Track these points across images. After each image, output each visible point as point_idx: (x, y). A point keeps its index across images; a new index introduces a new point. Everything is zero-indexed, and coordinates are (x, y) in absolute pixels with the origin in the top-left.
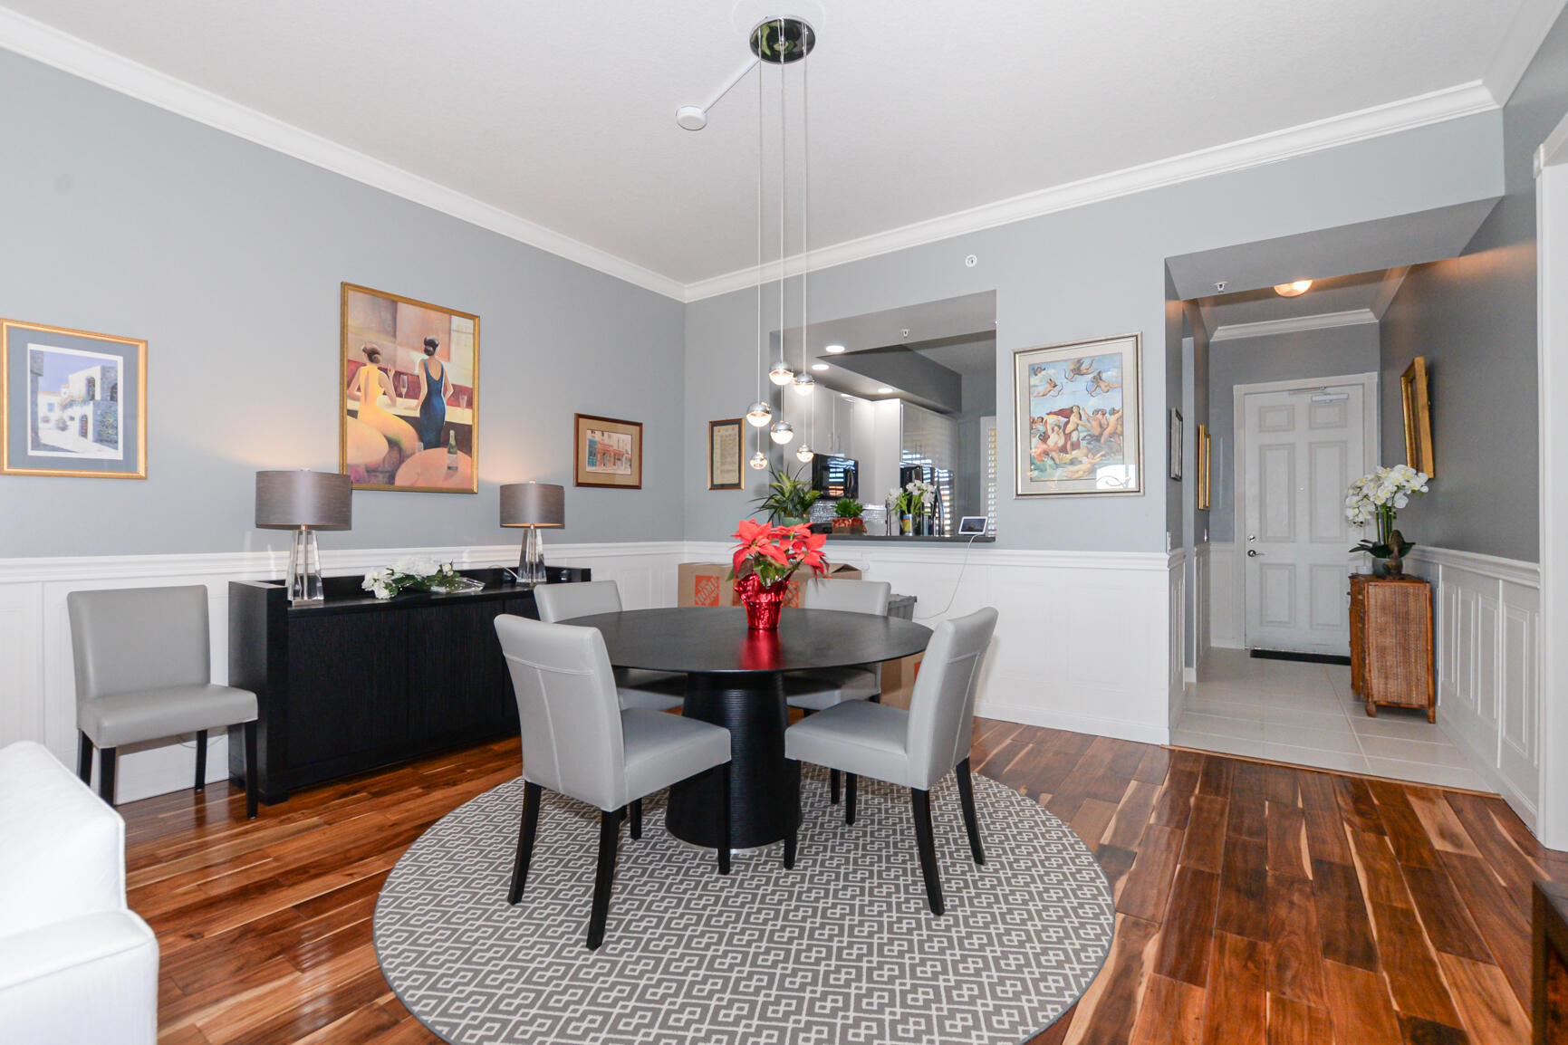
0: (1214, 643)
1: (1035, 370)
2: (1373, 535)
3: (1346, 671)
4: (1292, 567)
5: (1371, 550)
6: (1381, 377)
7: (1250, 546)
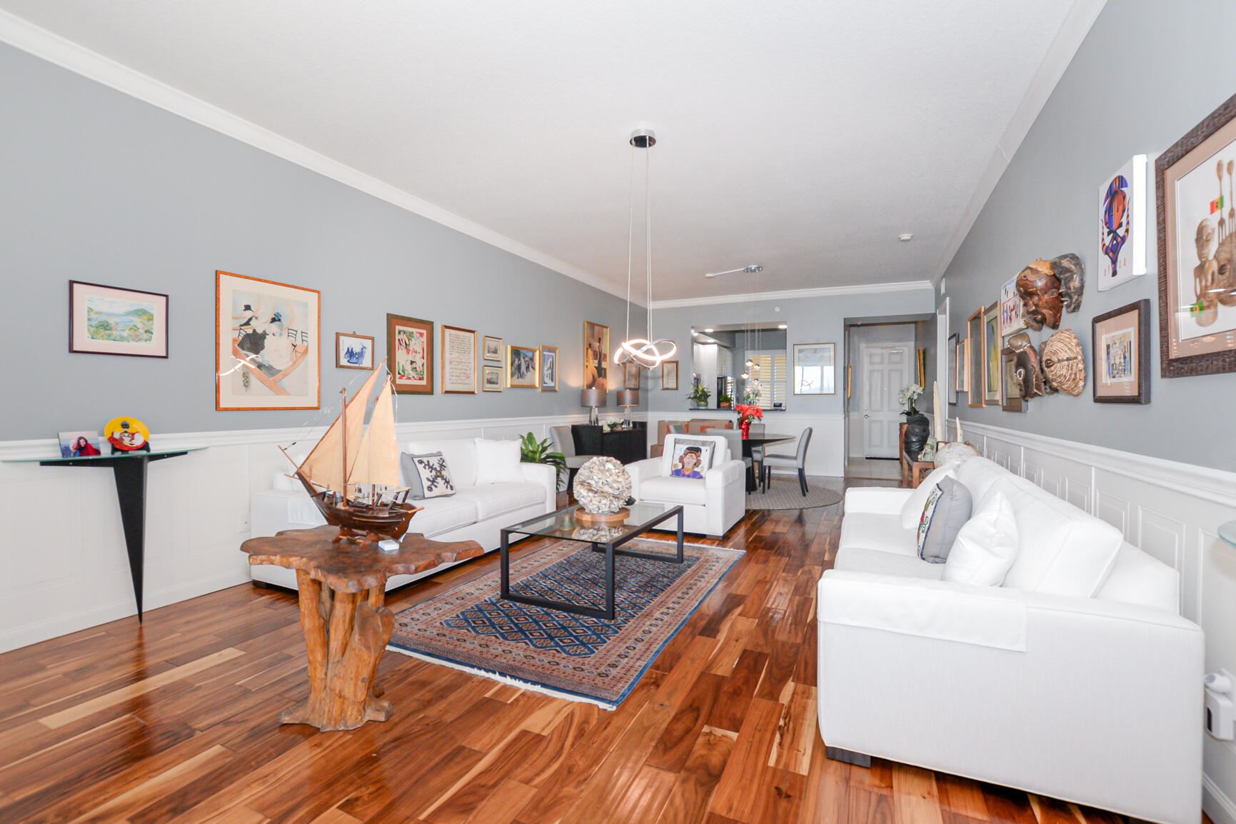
0: (851, 455)
1: (800, 351)
2: (906, 408)
3: (898, 462)
4: (881, 421)
5: (906, 414)
6: (915, 344)
7: (867, 413)
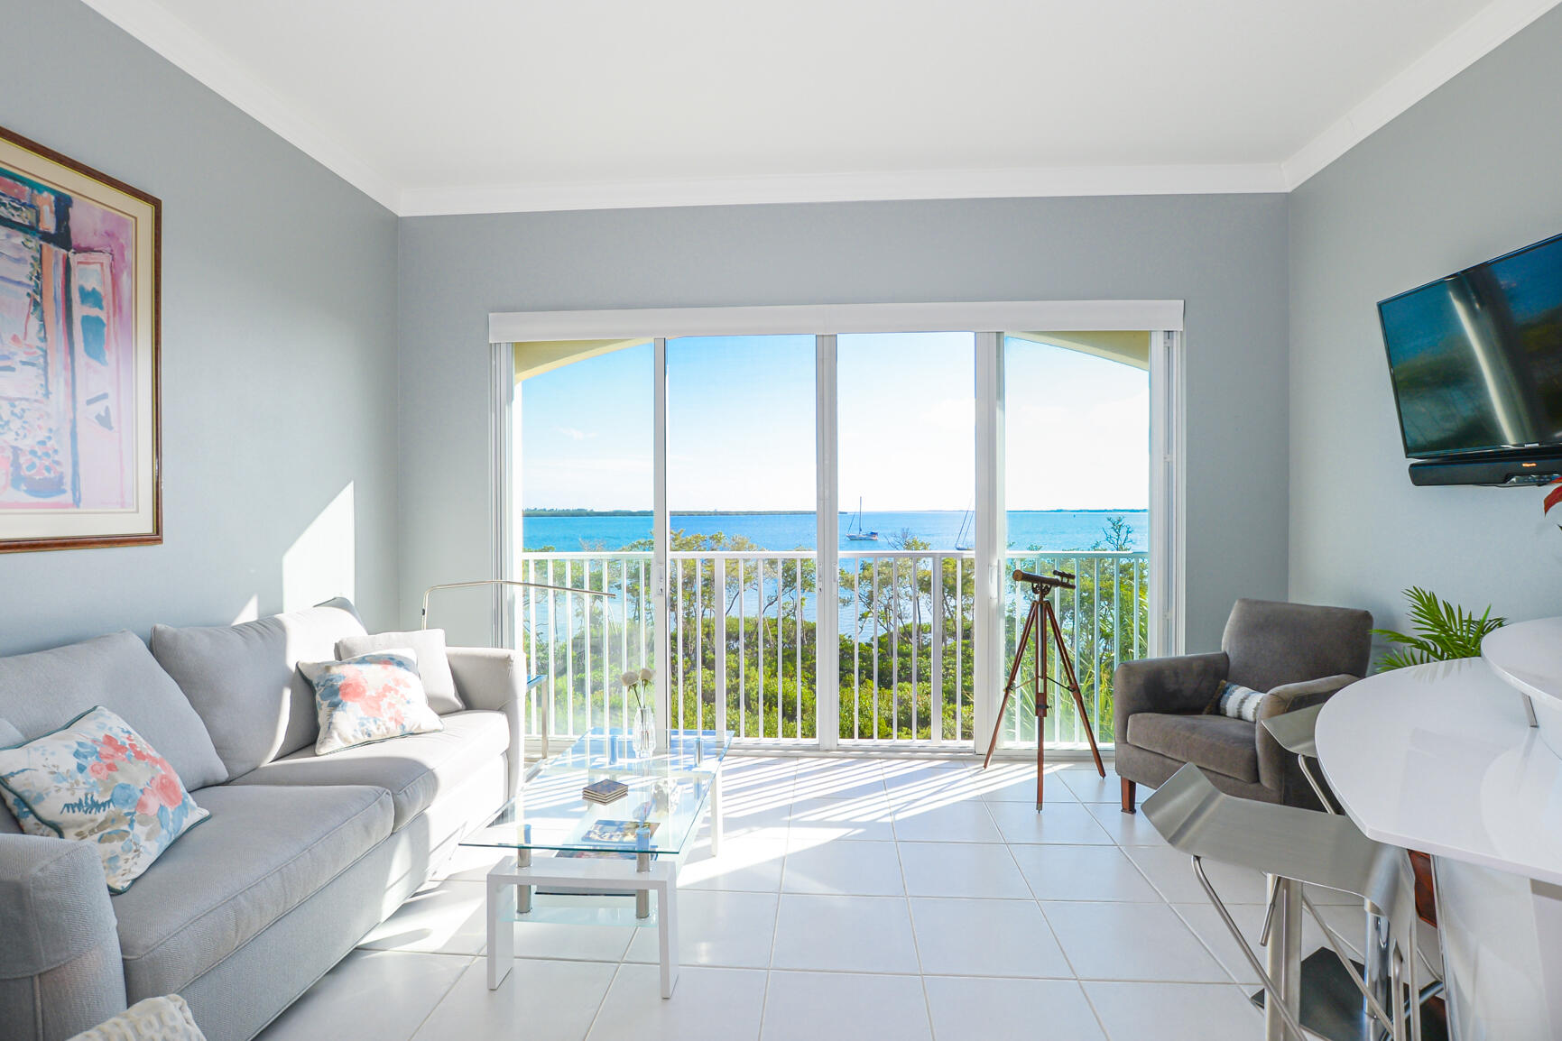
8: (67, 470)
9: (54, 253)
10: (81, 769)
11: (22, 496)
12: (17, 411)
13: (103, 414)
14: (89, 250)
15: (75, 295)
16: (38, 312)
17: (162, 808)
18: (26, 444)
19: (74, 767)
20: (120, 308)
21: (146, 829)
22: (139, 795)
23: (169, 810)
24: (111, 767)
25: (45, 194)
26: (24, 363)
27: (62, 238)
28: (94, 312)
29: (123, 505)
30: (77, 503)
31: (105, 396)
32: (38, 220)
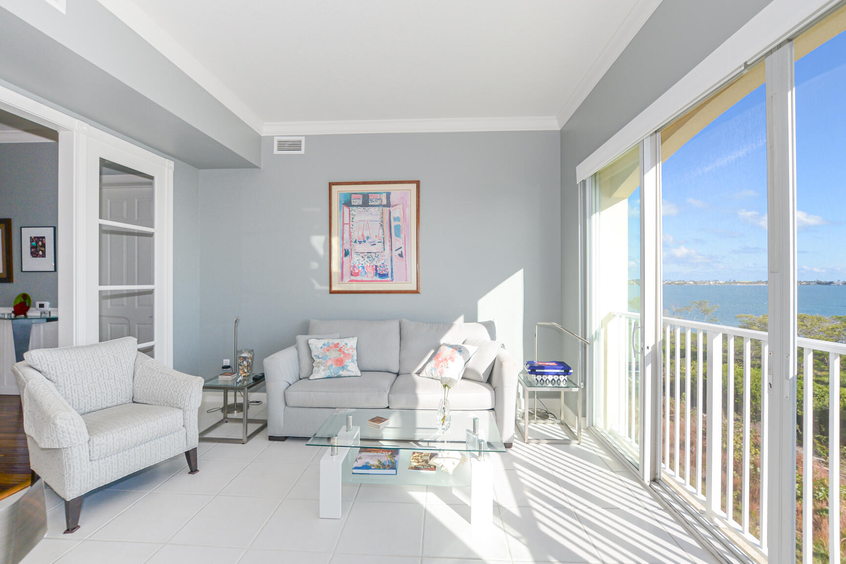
8: (390, 271)
9: (386, 209)
10: (321, 348)
11: (377, 278)
12: (377, 256)
13: (400, 253)
14: (396, 205)
15: (392, 220)
16: (382, 228)
17: (332, 365)
18: (378, 264)
19: (320, 347)
20: (406, 220)
21: (324, 368)
22: (328, 359)
23: (334, 366)
24: (328, 350)
25: (383, 194)
26: (378, 242)
27: (388, 205)
28: (398, 223)
29: (406, 281)
30: (392, 280)
31: (401, 248)
32: (382, 202)
